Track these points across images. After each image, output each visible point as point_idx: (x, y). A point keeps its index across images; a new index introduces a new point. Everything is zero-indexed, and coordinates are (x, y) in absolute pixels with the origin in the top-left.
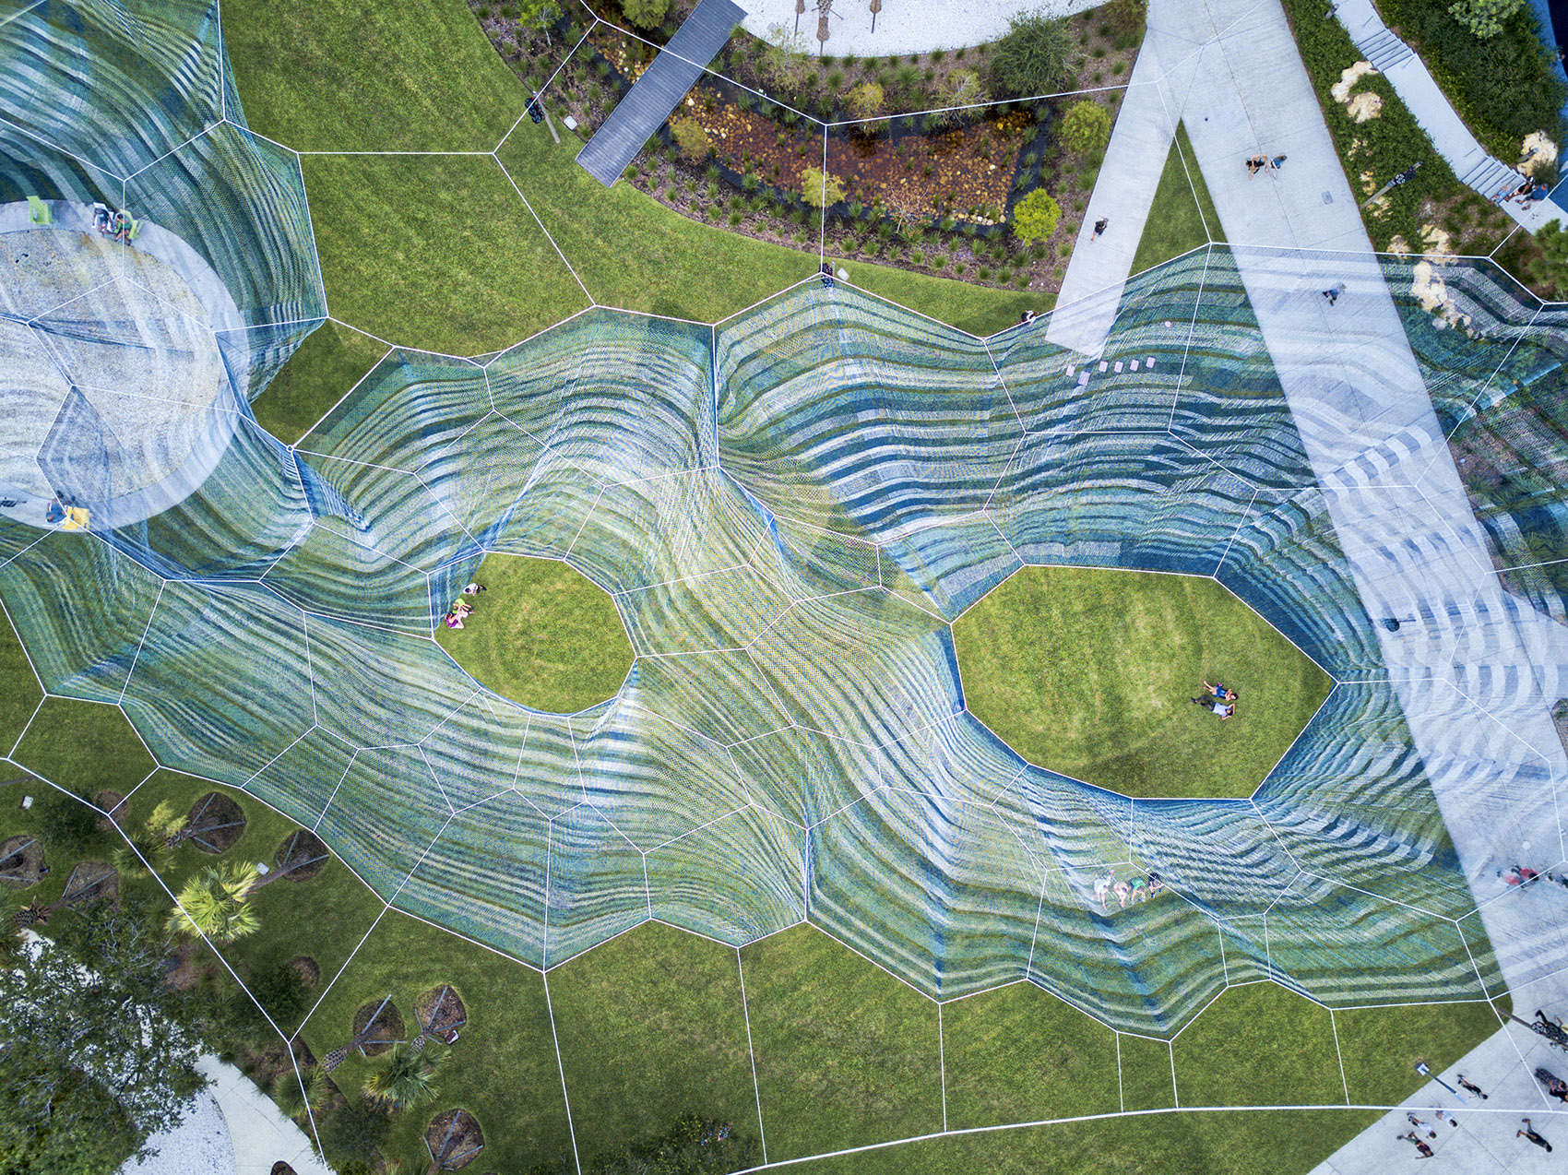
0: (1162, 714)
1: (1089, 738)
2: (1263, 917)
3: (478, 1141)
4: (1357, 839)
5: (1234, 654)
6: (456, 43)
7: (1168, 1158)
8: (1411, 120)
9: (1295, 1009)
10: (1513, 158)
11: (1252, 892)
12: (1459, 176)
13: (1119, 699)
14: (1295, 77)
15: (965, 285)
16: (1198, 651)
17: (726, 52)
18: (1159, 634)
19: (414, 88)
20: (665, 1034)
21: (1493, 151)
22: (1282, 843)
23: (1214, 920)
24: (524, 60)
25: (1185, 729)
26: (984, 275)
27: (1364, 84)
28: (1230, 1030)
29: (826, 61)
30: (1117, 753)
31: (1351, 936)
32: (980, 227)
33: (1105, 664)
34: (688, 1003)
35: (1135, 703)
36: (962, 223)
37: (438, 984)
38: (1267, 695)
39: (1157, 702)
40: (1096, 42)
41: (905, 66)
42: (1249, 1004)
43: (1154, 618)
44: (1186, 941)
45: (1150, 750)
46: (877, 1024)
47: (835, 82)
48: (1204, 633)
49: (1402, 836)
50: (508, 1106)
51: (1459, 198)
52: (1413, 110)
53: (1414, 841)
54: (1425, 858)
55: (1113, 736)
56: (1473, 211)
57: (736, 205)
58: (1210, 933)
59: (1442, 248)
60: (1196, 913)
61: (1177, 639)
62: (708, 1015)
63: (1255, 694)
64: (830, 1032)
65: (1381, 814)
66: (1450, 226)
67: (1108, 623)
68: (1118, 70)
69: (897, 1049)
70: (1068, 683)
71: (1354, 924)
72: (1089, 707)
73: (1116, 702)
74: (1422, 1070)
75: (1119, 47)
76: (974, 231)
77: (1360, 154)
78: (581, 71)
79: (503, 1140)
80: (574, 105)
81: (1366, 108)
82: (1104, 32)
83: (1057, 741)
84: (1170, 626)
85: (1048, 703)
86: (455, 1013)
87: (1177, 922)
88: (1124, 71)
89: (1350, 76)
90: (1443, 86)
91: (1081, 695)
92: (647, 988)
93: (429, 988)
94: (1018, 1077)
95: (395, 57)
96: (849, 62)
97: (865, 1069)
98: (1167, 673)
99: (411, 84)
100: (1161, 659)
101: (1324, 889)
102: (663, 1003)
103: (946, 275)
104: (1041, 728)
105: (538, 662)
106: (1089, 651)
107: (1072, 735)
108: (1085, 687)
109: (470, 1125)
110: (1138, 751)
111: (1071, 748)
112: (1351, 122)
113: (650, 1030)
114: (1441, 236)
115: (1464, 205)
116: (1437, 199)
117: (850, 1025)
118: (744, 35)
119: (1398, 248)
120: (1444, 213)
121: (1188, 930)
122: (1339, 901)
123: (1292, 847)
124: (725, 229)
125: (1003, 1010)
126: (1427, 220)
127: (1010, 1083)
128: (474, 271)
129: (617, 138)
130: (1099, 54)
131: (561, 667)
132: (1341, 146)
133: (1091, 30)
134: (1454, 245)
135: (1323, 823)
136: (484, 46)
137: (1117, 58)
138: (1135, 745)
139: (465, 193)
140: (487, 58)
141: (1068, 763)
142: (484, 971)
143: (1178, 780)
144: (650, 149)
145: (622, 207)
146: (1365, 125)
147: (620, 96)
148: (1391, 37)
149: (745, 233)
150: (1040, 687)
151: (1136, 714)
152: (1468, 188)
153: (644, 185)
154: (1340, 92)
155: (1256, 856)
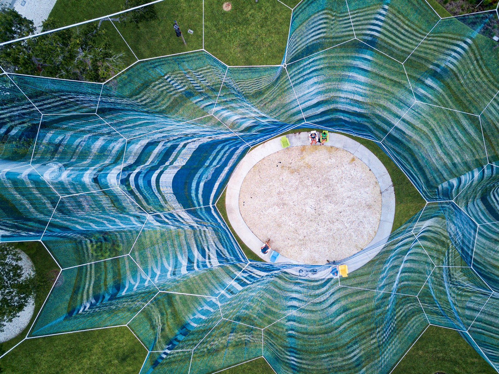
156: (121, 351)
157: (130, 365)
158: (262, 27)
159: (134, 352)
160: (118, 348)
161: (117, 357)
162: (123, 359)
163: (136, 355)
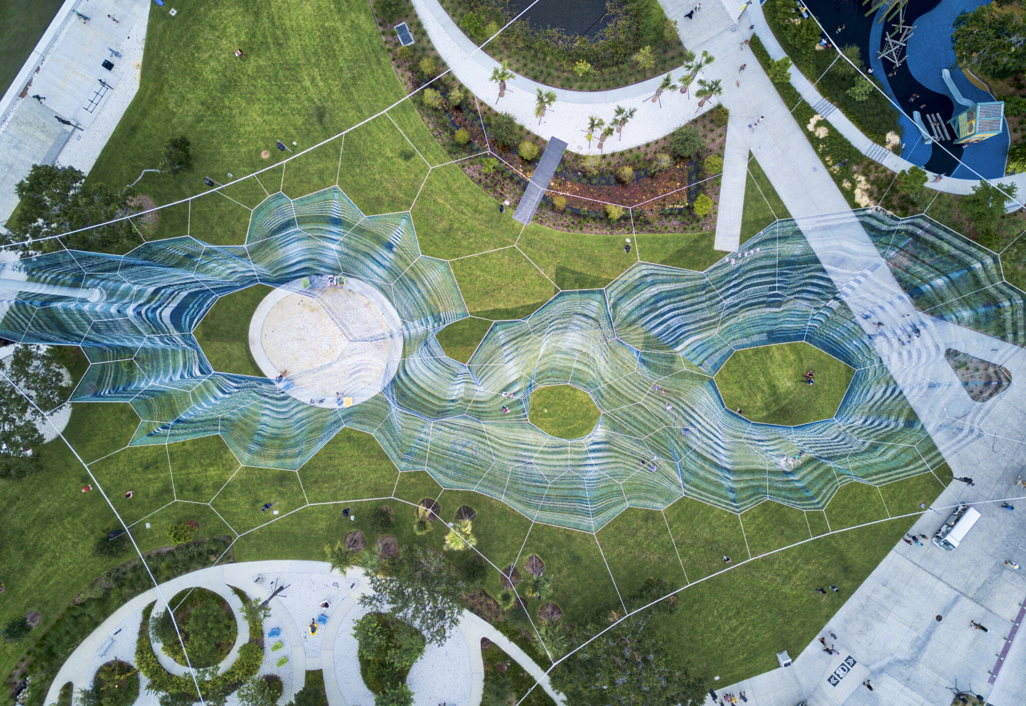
0: (792, 389)
1: (765, 404)
2: (847, 459)
3: (560, 613)
4: (876, 424)
5: (815, 359)
6: (454, 180)
7: (830, 562)
8: (841, 136)
9: (868, 493)
10: (883, 143)
11: (841, 451)
12: (864, 153)
13: (774, 386)
14: (791, 124)
15: (677, 234)
16: (801, 360)
17: (563, 161)
18: (784, 357)
19: (442, 202)
20: (624, 556)
21: (875, 141)
22: (848, 431)
23: (831, 464)
24: (483, 182)
25: (802, 392)
26: (685, 229)
27: (819, 124)
28: (845, 507)
29: (604, 157)
30: (777, 407)
31: (880, 459)
32: (679, 209)
33: (765, 373)
34: (631, 541)
35: (780, 386)
36: (671, 209)
37: (530, 555)
38: (832, 372)
39: (789, 384)
40: (709, 126)
41: (635, 152)
42: (850, 495)
43: (781, 351)
44: (820, 475)
45: (790, 403)
46: (706, 534)
47: (609, 164)
48: (802, 352)
49: (893, 418)
50: (568, 597)
51: (866, 163)
52: (840, 132)
53: (896, 420)
54: (901, 425)
55: (775, 401)
56: (872, 167)
57: (580, 222)
58: (829, 470)
59: (864, 182)
60: (823, 463)
61: (792, 358)
62: (639, 544)
63: (827, 373)
64: (688, 541)
65: (883, 412)
66: (864, 174)
67: (764, 357)
68: (721, 136)
69: (716, 542)
70: (752, 384)
71: (880, 455)
72: (763, 391)
73: (773, 387)
74: (923, 506)
75: (719, 126)
76: (677, 211)
77: (823, 150)
78: (508, 181)
79: (569, 610)
80: (507, 195)
81: (822, 132)
82: (712, 121)
83: (753, 408)
84: (788, 353)
85: (746, 393)
86: (540, 565)
87: (815, 469)
88: (723, 135)
89: (813, 121)
90: (850, 119)
91: (759, 387)
92: (613, 539)
93: (527, 557)
94: (766, 543)
95: (432, 190)
96: (613, 155)
97: (705, 552)
98: (791, 372)
99: (440, 201)
100: (787, 367)
101: (867, 444)
102: (621, 543)
103: (669, 232)
104: (745, 404)
105: (541, 419)
106: (758, 370)
107: (759, 404)
108: (759, 384)
109: (555, 608)
110: (786, 405)
111: (759, 409)
112: (817, 139)
113: (618, 555)
114: (862, 178)
115: (868, 166)
116: (857, 164)
117: (695, 536)
118: (567, 152)
119: (847, 185)
120: (861, 170)
121: (821, 470)
122: (874, 447)
123: (853, 431)
124: (578, 233)
125: (754, 517)
126: (855, 172)
127: (763, 546)
128: (483, 271)
129: (527, 205)
130: (712, 131)
131: (551, 419)
132: (816, 148)
133: (706, 122)
134: (868, 181)
135: (862, 420)
136: (466, 179)
137: (719, 131)
138: (784, 403)
139: (471, 240)
140: (468, 183)
141: (759, 416)
142: (547, 546)
143: (804, 413)
144: (540, 206)
145: (534, 233)
146: (823, 139)
147: (524, 189)
148: (826, 102)
149: (586, 232)
150: (742, 388)
151: (782, 390)
152: (868, 158)
153: (542, 222)
154: (810, 127)
155: (840, 438)
156: (145, 460)
157: (152, 473)
158: (295, 176)
159: (157, 462)
160: (142, 457)
161: (141, 465)
162: (147, 468)
163: (158, 465)
